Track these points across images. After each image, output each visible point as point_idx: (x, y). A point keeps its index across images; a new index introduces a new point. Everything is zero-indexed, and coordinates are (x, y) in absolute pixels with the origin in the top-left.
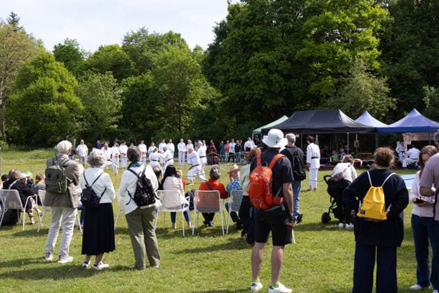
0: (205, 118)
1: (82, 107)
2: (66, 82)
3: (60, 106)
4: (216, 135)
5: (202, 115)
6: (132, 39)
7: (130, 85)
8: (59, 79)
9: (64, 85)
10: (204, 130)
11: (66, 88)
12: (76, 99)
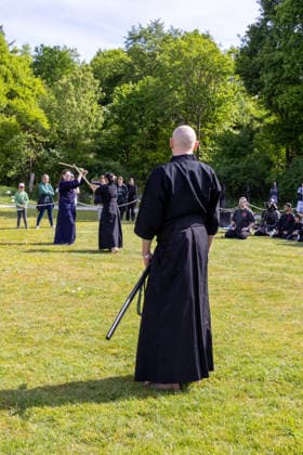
0: (236, 146)
1: (46, 126)
2: (21, 84)
3: (8, 120)
4: (254, 175)
5: (232, 142)
6: (140, 37)
7: (124, 95)
8: (10, 78)
9: (18, 88)
10: (233, 165)
11: (21, 94)
12: (36, 112)
